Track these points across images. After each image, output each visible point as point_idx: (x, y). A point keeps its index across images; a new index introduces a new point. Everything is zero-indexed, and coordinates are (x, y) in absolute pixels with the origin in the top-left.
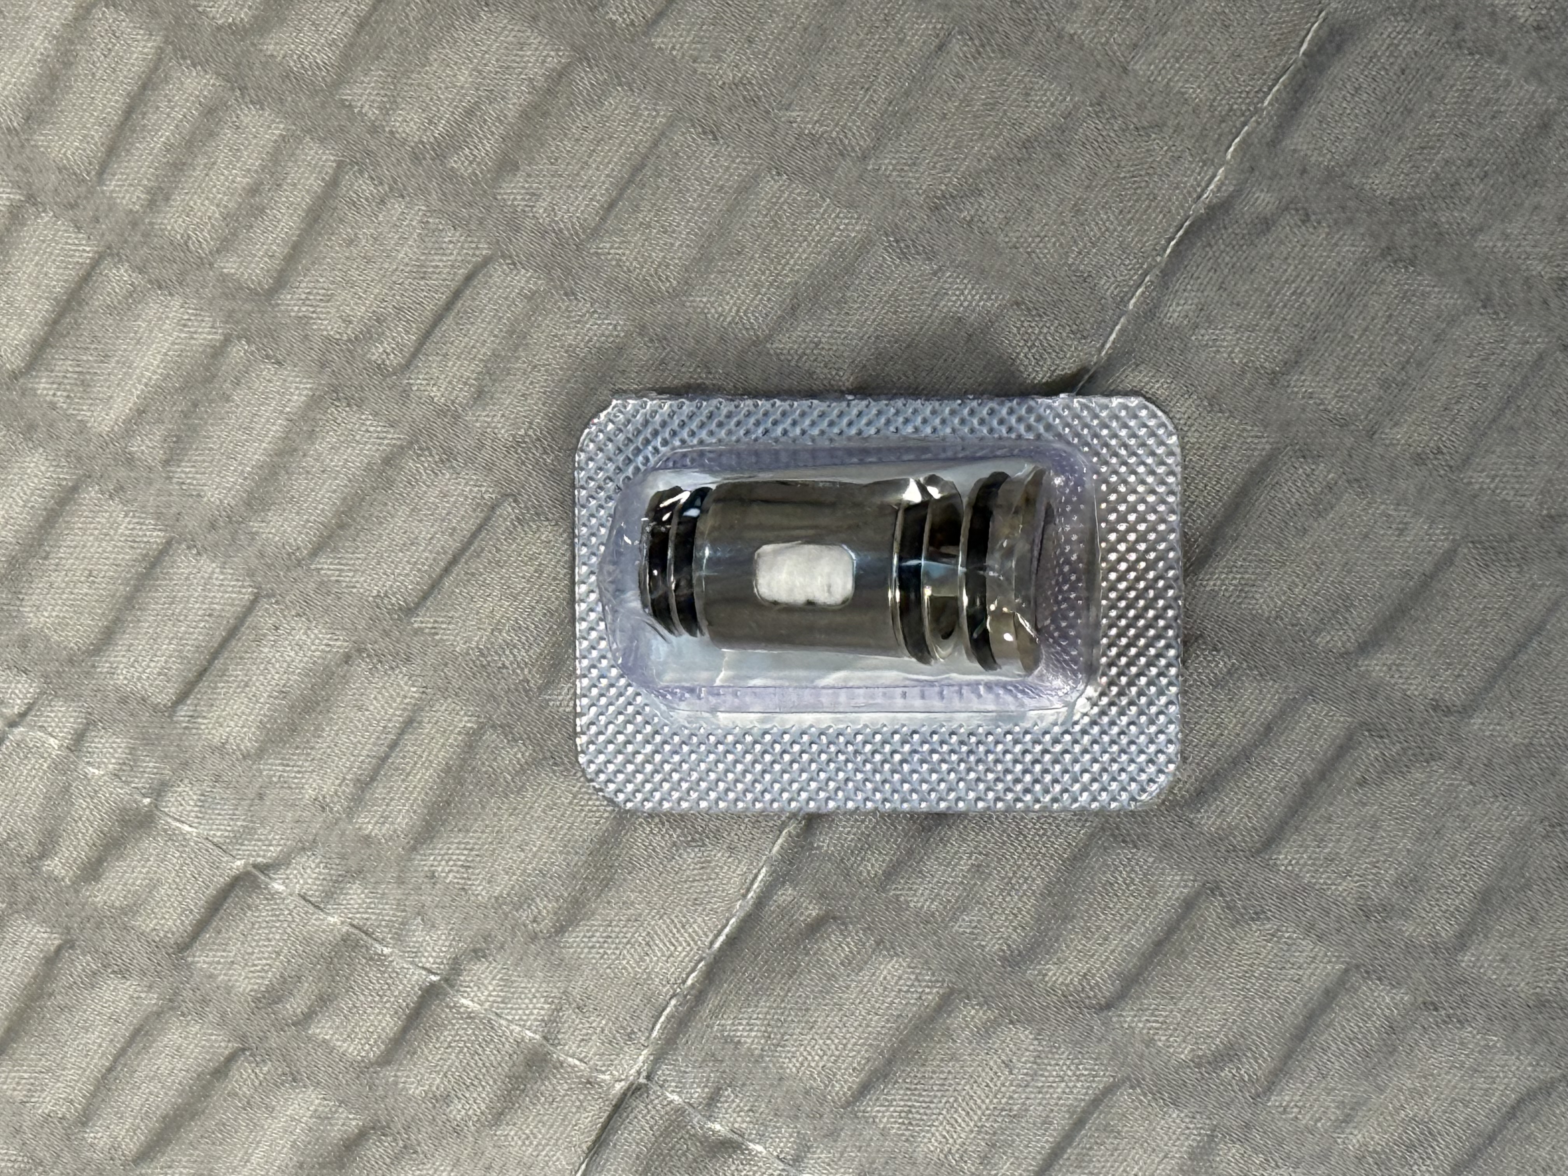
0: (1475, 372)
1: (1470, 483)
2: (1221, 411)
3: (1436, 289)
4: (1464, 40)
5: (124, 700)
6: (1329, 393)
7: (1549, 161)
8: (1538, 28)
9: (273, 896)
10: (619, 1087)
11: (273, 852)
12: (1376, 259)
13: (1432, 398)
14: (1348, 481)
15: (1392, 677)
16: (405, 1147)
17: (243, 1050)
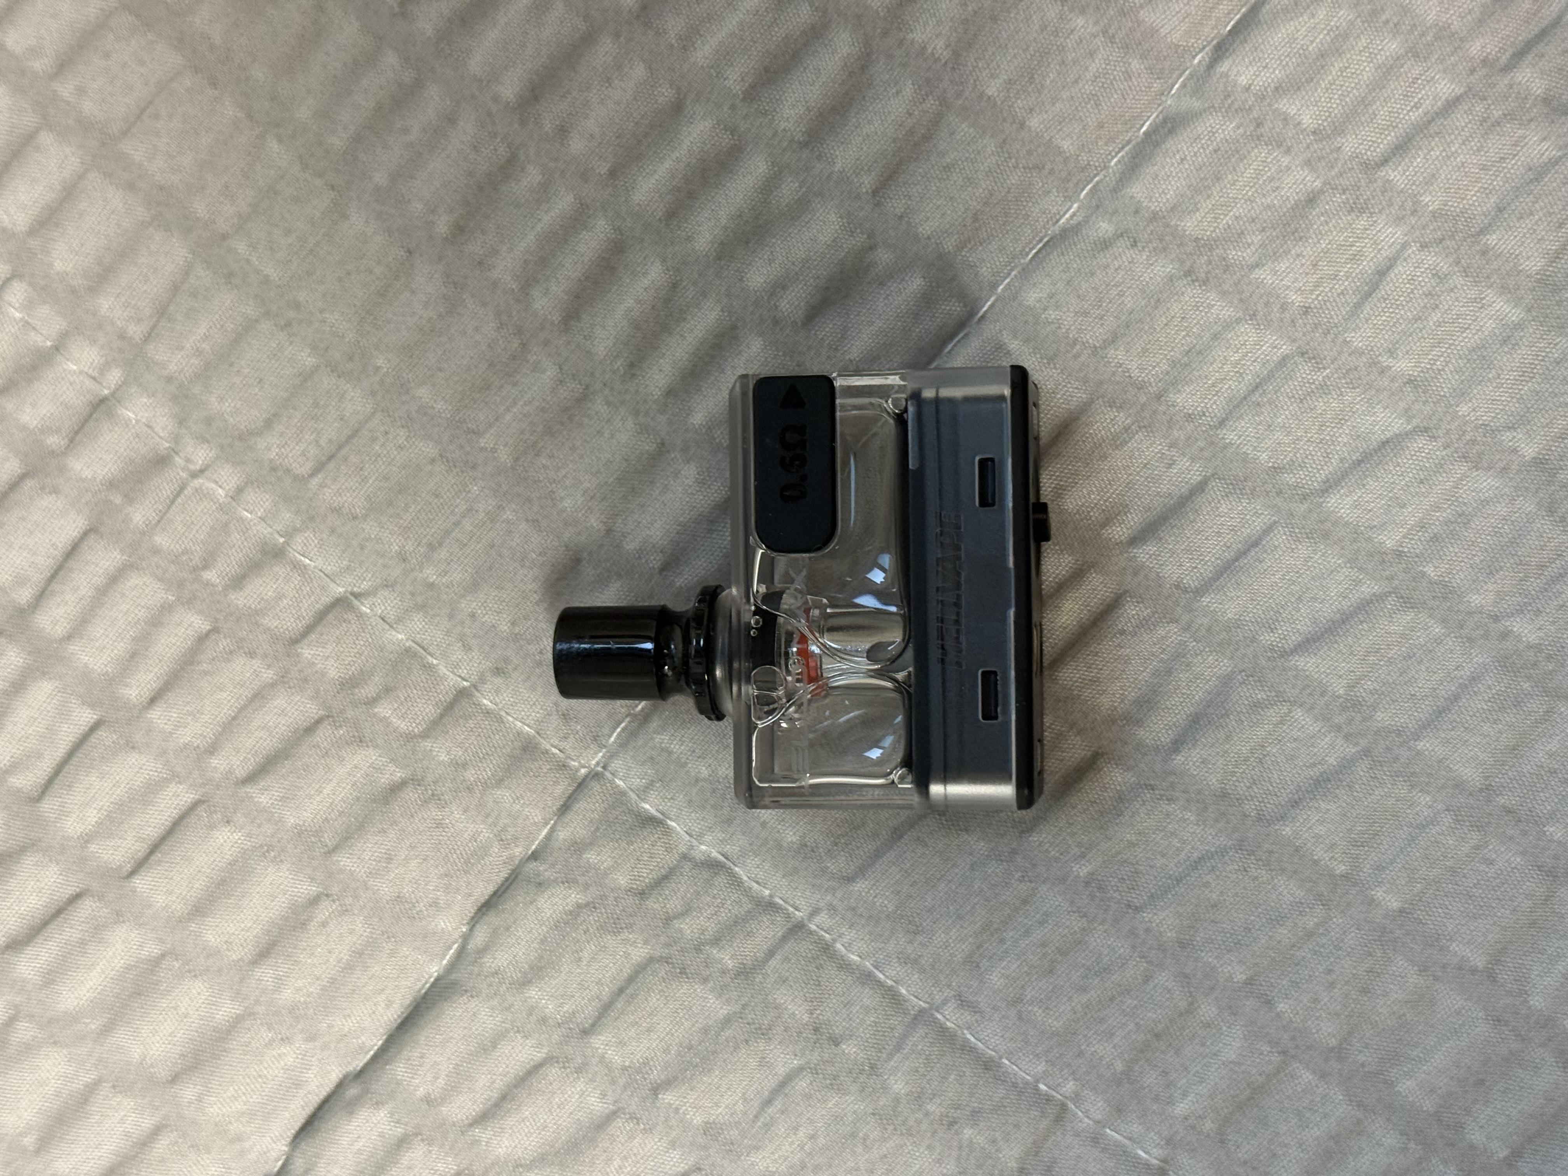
0: (1237, 363)
1: (1223, 438)
2: (1055, 368)
3: (1219, 304)
4: (1262, 135)
5: (274, 469)
6: (1133, 366)
7: (1312, 225)
8: (1314, 133)
9: (361, 616)
10: (583, 771)
11: (365, 586)
12: (1180, 278)
13: (1206, 377)
14: (1140, 427)
15: (1151, 563)
16: (433, 795)
17: (328, 716)
